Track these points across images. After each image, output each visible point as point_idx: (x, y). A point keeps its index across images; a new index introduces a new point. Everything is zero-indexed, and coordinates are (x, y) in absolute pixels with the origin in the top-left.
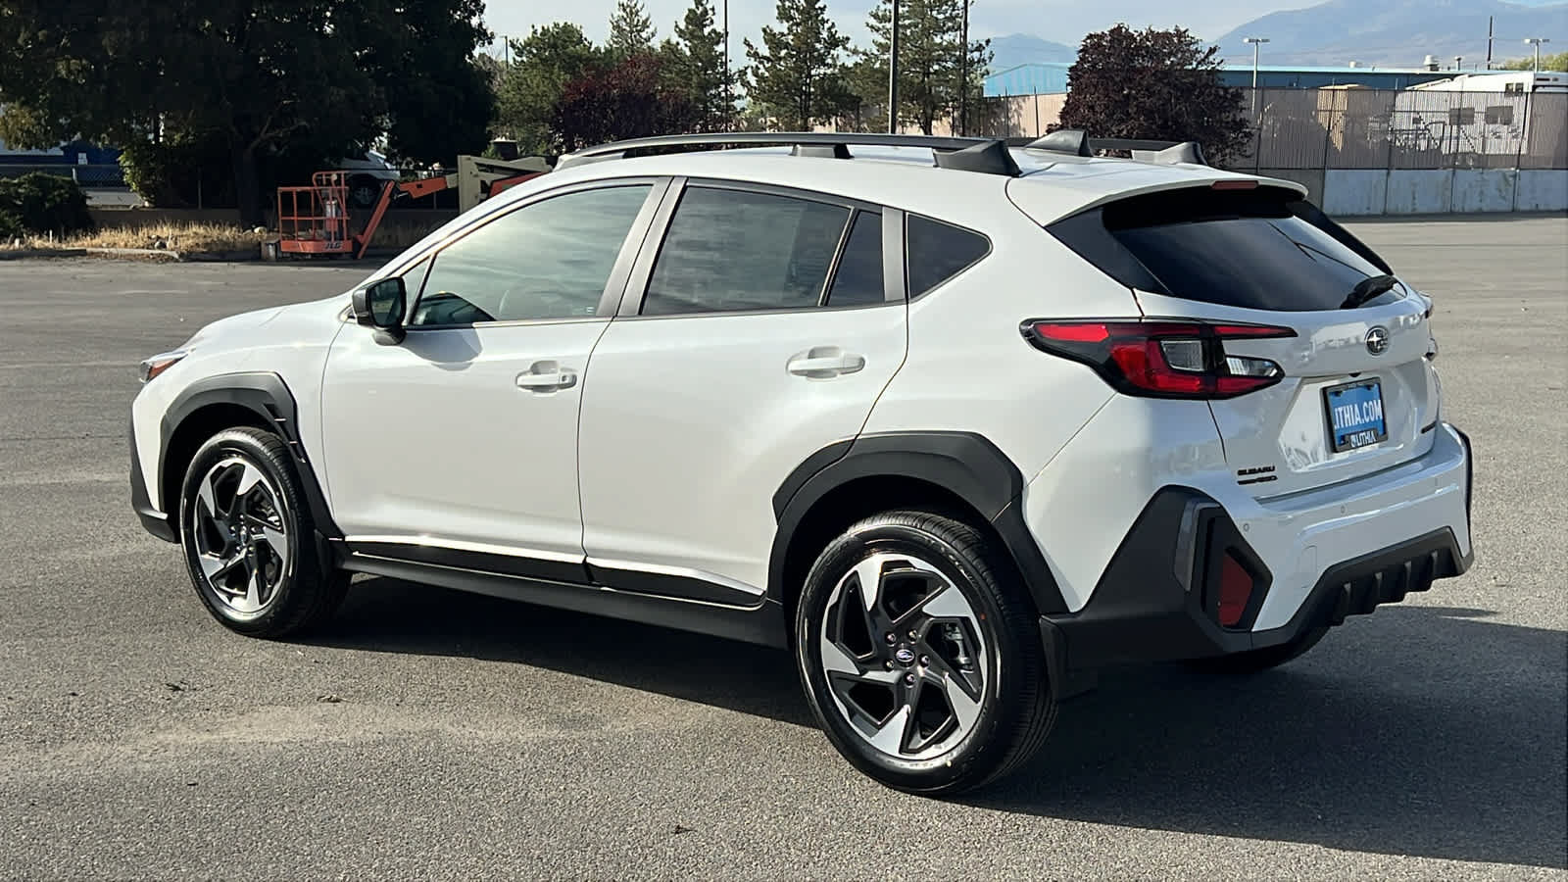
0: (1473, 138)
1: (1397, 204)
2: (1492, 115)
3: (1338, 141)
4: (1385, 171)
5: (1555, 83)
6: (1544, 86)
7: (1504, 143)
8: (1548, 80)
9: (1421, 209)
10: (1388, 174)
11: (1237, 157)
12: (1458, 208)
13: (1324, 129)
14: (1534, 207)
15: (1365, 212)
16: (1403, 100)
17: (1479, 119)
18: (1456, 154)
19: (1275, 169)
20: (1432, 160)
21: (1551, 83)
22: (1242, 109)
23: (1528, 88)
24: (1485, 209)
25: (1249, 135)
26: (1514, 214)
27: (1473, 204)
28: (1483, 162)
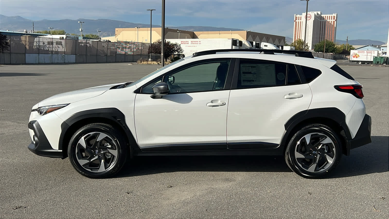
0: (55, 48)
1: (41, 61)
2: (58, 43)
3: (27, 47)
4: (38, 54)
5: (70, 37)
6: (68, 38)
7: (61, 49)
8: (68, 36)
9: (46, 62)
10: (39, 55)
11: (6, 50)
12: (53, 62)
13: (24, 45)
14: (68, 62)
15: (35, 63)
16: (36, 39)
17: (55, 44)
18: (52, 51)
19: (14, 53)
20: (47, 52)
21: (69, 37)
22: (7, 40)
23: (65, 38)
24: (59, 62)
25: (9, 46)
26: (65, 63)
27: (56, 61)
28: (57, 53)
